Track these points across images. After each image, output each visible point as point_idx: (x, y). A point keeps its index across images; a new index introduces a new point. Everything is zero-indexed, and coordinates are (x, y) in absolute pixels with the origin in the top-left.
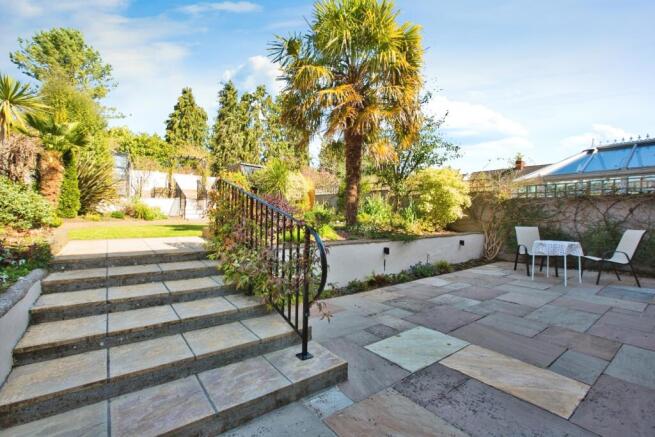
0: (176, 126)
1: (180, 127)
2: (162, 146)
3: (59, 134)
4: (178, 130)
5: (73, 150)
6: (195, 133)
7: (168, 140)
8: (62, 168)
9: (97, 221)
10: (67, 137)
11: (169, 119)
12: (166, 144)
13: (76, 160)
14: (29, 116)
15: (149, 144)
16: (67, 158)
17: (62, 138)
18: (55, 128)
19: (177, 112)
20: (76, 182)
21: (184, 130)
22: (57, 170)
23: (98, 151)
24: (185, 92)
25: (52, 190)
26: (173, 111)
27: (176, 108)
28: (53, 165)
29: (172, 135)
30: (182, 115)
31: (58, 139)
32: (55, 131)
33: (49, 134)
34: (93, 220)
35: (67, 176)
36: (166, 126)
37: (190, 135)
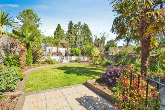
0: (56, 34)
1: (57, 34)
2: (53, 40)
3: (25, 37)
4: (57, 35)
5: (30, 42)
6: (61, 36)
7: (54, 38)
8: (26, 50)
9: (38, 66)
10: (28, 38)
11: (55, 32)
12: (54, 39)
13: (31, 46)
14: (13, 30)
15: (50, 39)
16: (28, 46)
17: (26, 38)
18: (23, 35)
19: (57, 30)
20: (31, 54)
21: (58, 35)
22: (24, 51)
23: (38, 42)
24: (58, 25)
25: (23, 58)
26: (55, 30)
27: (56, 29)
28: (23, 49)
29: (55, 37)
30: (58, 31)
31: (24, 39)
32: (23, 36)
33: (22, 37)
34: (37, 66)
35: (28, 52)
36: (54, 34)
37: (60, 36)
